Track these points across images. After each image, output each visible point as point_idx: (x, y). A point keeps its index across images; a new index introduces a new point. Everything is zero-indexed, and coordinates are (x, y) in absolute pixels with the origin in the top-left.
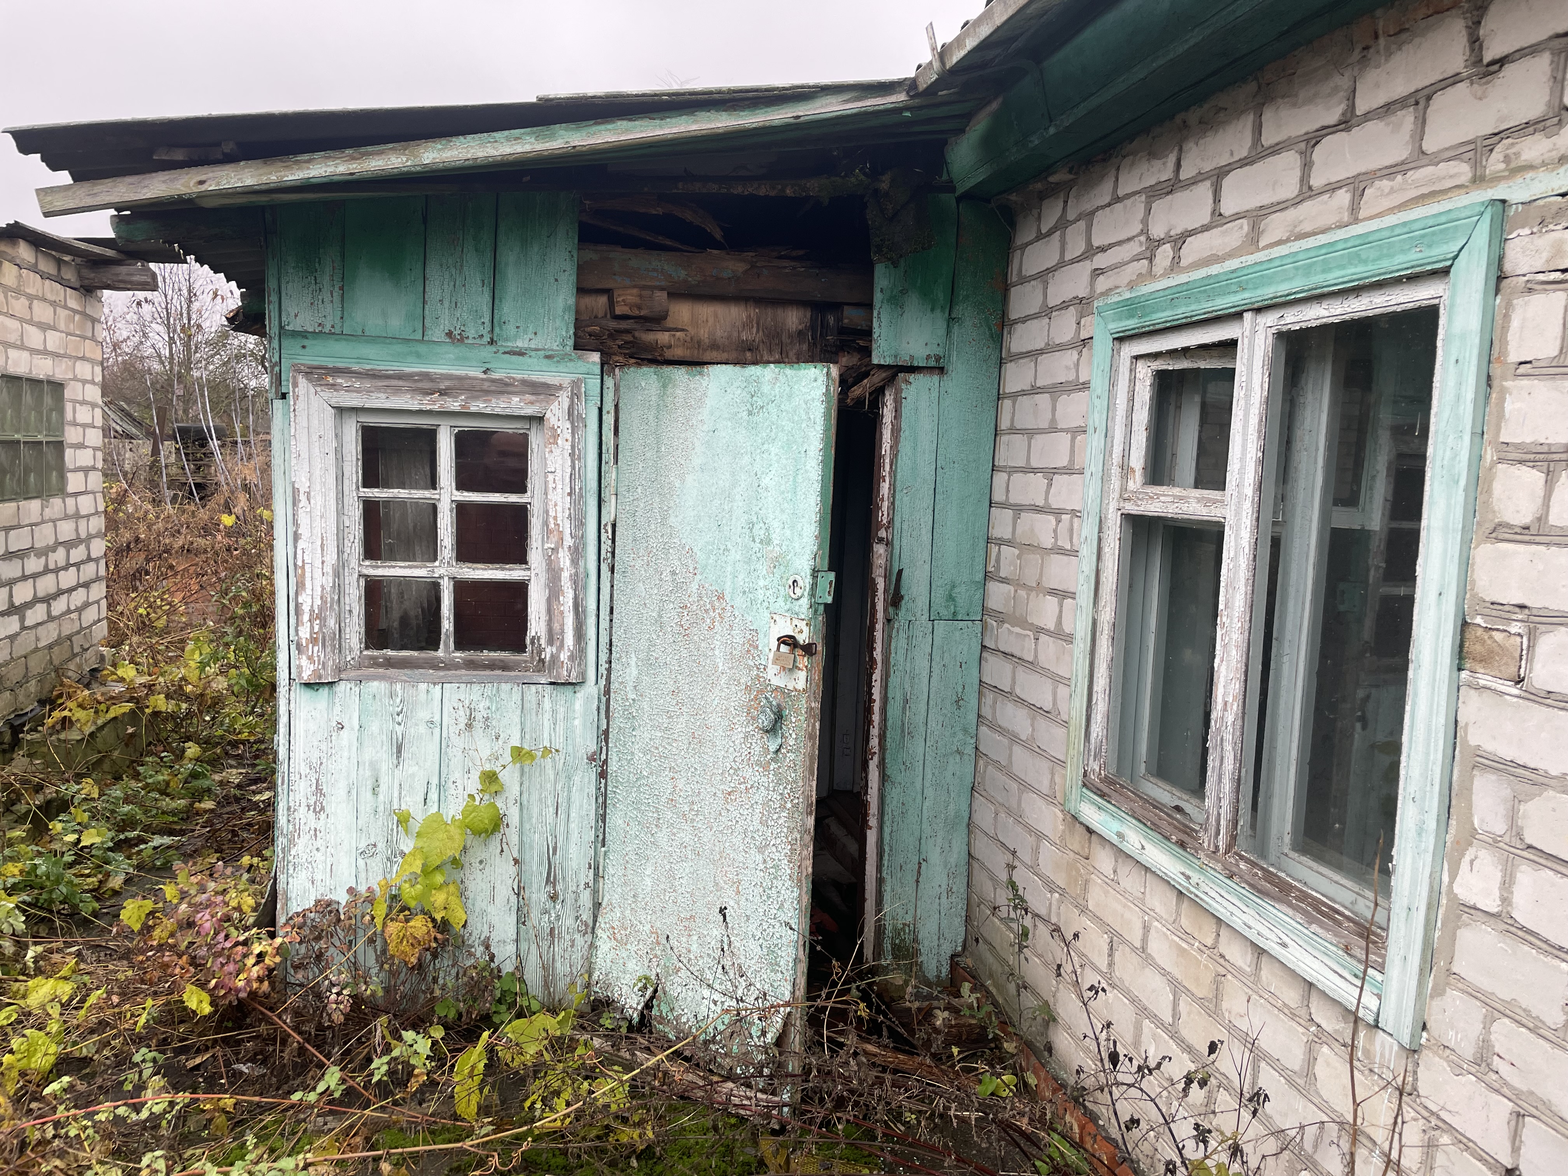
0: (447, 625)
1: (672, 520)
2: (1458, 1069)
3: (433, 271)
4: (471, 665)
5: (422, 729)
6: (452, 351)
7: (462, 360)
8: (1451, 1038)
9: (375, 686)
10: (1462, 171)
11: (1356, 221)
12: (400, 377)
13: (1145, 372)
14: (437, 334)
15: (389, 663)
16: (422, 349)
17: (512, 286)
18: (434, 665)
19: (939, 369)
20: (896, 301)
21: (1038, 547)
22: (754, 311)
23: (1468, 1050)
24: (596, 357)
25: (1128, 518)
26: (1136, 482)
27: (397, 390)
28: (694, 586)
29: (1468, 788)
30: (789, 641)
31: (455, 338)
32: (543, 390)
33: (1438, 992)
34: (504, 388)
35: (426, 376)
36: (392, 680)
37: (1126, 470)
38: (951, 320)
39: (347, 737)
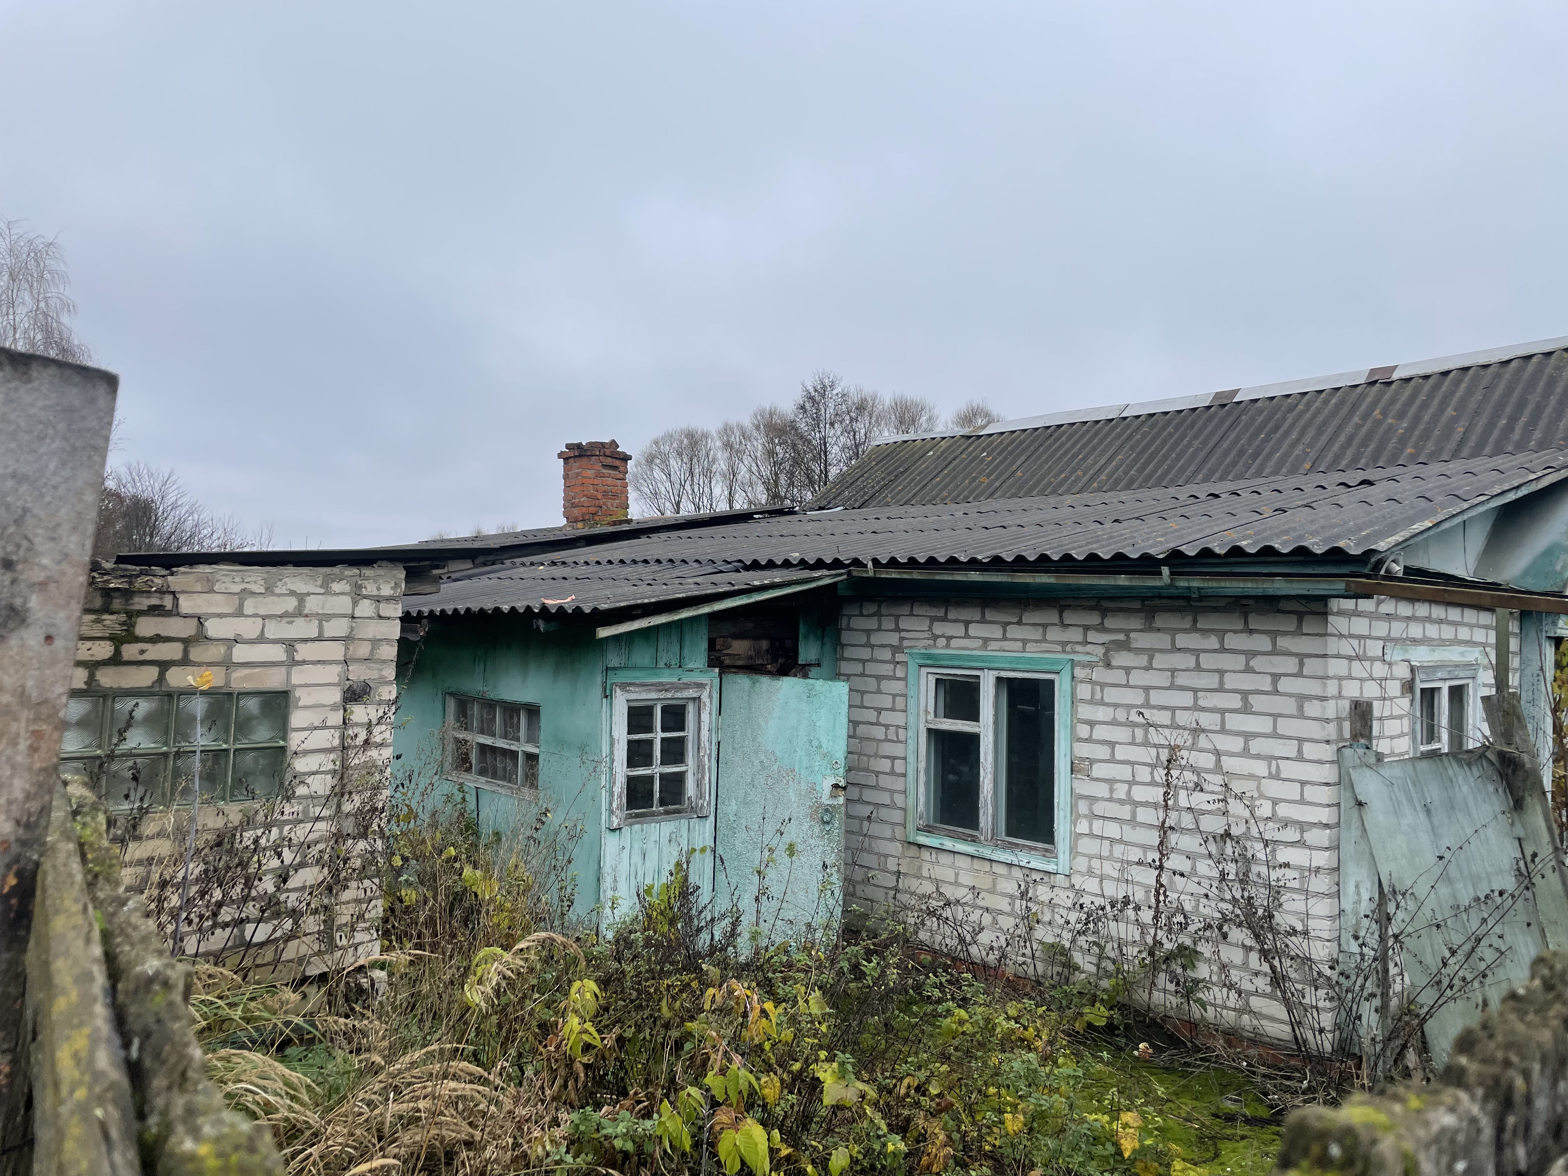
0: (657, 795)
1: (759, 739)
2: (1083, 875)
3: (661, 639)
4: (667, 813)
5: (653, 845)
6: (667, 672)
7: (671, 675)
8: (1079, 869)
9: (637, 827)
10: (1059, 648)
11: (1024, 651)
12: (652, 685)
13: (932, 680)
14: (661, 664)
15: (637, 816)
16: (657, 671)
17: (687, 643)
18: (653, 814)
19: (819, 665)
20: (806, 637)
21: (874, 739)
22: (752, 642)
23: (1085, 870)
24: (717, 670)
25: (929, 731)
26: (931, 717)
27: (650, 691)
28: (775, 767)
29: (1077, 805)
30: (836, 786)
31: (668, 666)
32: (700, 686)
33: (1074, 858)
34: (687, 686)
35: (661, 684)
36: (642, 823)
37: (927, 712)
38: (823, 644)
39: (626, 852)
